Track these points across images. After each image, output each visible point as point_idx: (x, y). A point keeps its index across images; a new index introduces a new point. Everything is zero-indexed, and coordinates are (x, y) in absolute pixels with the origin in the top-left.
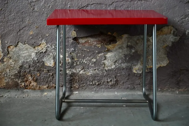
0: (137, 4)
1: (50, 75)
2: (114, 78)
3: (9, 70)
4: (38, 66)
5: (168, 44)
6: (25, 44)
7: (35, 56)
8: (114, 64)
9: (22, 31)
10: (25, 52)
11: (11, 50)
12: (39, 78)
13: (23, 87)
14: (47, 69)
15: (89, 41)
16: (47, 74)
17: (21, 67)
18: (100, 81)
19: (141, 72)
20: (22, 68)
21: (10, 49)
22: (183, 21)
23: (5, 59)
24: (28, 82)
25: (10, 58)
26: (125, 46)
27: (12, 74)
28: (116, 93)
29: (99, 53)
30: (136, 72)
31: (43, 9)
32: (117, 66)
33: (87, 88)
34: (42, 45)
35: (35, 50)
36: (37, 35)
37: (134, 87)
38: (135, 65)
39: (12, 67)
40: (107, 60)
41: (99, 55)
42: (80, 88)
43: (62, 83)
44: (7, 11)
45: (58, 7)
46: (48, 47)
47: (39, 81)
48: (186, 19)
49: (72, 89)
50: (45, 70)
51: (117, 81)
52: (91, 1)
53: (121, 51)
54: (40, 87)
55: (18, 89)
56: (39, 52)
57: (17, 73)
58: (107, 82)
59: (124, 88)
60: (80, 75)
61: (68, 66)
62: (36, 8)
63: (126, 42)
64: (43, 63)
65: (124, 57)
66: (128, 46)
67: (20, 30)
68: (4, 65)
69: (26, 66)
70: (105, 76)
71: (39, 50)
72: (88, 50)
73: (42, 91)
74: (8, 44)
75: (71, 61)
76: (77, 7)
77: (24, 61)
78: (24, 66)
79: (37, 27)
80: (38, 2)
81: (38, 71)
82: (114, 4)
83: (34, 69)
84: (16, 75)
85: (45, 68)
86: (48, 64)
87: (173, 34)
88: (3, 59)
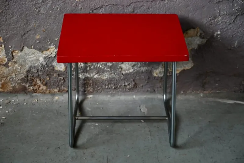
0: (159, 4)
1: (61, 79)
2: (133, 81)
3: (15, 75)
4: (47, 70)
5: (193, 47)
6: (31, 48)
7: (43, 61)
8: (133, 68)
9: (27, 35)
10: (32, 56)
11: (16, 55)
12: (49, 82)
13: (31, 91)
14: (57, 74)
16: (58, 78)
17: (28, 71)
18: (116, 85)
19: (162, 76)
20: (29, 73)
21: (14, 54)
22: (212, 22)
23: (9, 63)
24: (36, 86)
25: (16, 62)
27: (19, 78)
28: (134, 97)
30: (157, 76)
31: (50, 10)
32: (136, 70)
33: (102, 91)
34: (51, 50)
35: (43, 54)
36: (45, 39)
37: (154, 90)
38: (156, 69)
39: (18, 72)
40: (125, 64)
42: (95, 92)
43: (74, 87)
44: (8, 13)
45: (68, 9)
47: (49, 85)
48: (216, 20)
49: (86, 92)
50: (55, 74)
51: (135, 85)
52: (106, 2)
54: (50, 91)
55: (27, 94)
56: (47, 56)
57: (24, 77)
58: (125, 86)
59: (144, 91)
60: (95, 79)
61: (81, 70)
62: (42, 10)
64: (52, 67)
67: (24, 34)
68: (9, 70)
69: (34, 70)
70: (122, 80)
71: (48, 54)
73: (53, 94)
74: (13, 49)
75: (84, 65)
76: (90, 9)
77: (31, 66)
78: (32, 70)
79: (44, 30)
80: (44, 3)
81: (47, 75)
82: (133, 5)
83: (43, 73)
84: (22, 80)
85: (56, 73)
86: (58, 69)
87: (200, 36)
88: (7, 63)
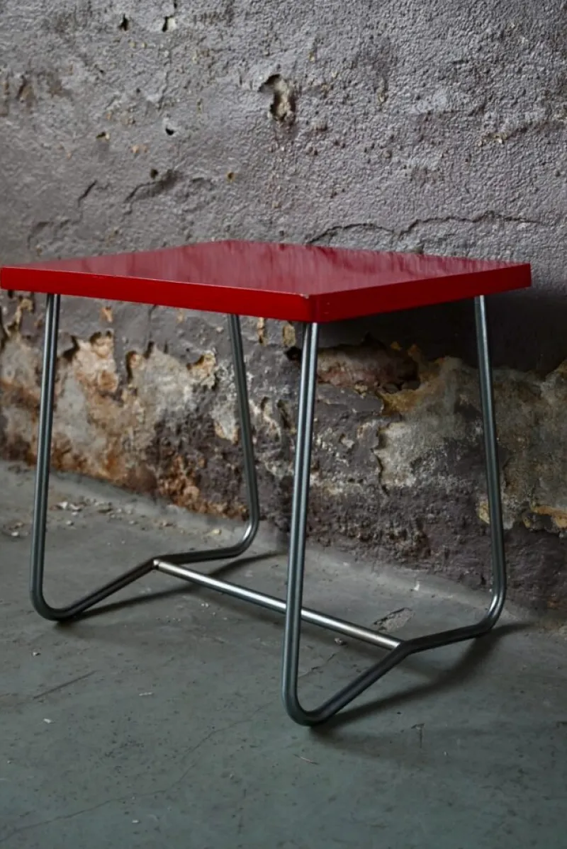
0: (501, 233)
1: (230, 469)
2: (415, 526)
3: (135, 433)
4: (200, 433)
6: (166, 351)
7: (191, 397)
8: (413, 472)
9: (160, 308)
10: (169, 378)
11: (137, 369)
12: (203, 473)
13: (165, 493)
14: (221, 449)
15: (343, 369)
16: (223, 466)
17: (160, 426)
18: (368, 526)
19: (509, 526)
20: (161, 432)
21: (132, 365)
23: (124, 393)
24: (177, 481)
25: (135, 392)
26: (448, 403)
27: (141, 446)
29: (362, 418)
30: (490, 522)
32: (424, 483)
33: (332, 543)
34: (207, 362)
35: (192, 376)
36: (195, 324)
37: (484, 581)
39: (141, 424)
40: (391, 449)
41: (365, 426)
45: (250, 233)
46: (221, 370)
47: (205, 484)
50: (216, 450)
51: (423, 540)
52: (345, 216)
53: (434, 422)
54: (207, 506)
55: (154, 499)
56: (199, 384)
57: (151, 444)
58: (392, 536)
59: (450, 576)
63: (454, 387)
64: (209, 424)
65: (446, 447)
66: (458, 408)
67: (155, 305)
68: (122, 413)
69: (171, 425)
70: (384, 511)
71: (201, 378)
72: (329, 403)
74: (129, 346)
75: (281, 432)
76: (304, 236)
77: (166, 410)
78: (167, 425)
81: (200, 449)
83: (191, 440)
84: (149, 452)
85: (218, 445)
86: (223, 433)
88: (120, 392)
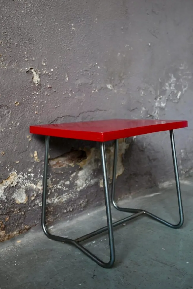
0: (99, 114)
1: (22, 214)
2: (86, 198)
4: (7, 207)
5: (122, 152)
7: (3, 194)
8: (85, 183)
12: (8, 223)
14: (18, 209)
15: (60, 162)
16: (18, 215)
18: (73, 205)
26: (93, 160)
28: (88, 215)
29: (72, 173)
30: (102, 187)
31: (10, 127)
32: (88, 184)
33: (61, 218)
34: (12, 177)
35: (3, 185)
36: (5, 164)
37: (101, 203)
40: (79, 179)
41: (72, 176)
42: (55, 221)
46: (19, 178)
47: (8, 227)
50: (16, 210)
51: (88, 201)
54: (9, 236)
56: (7, 187)
58: (80, 204)
59: (94, 207)
60: (55, 203)
63: (94, 155)
64: (13, 201)
65: (93, 172)
66: (95, 160)
70: (77, 199)
71: (8, 184)
72: (63, 172)
73: (12, 239)
79: (4, 153)
81: (7, 214)
82: (81, 116)
83: (2, 212)
85: (16, 208)
86: (19, 202)
87: (126, 141)
